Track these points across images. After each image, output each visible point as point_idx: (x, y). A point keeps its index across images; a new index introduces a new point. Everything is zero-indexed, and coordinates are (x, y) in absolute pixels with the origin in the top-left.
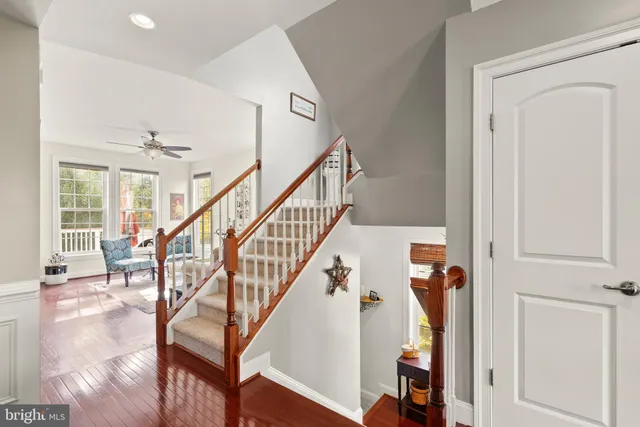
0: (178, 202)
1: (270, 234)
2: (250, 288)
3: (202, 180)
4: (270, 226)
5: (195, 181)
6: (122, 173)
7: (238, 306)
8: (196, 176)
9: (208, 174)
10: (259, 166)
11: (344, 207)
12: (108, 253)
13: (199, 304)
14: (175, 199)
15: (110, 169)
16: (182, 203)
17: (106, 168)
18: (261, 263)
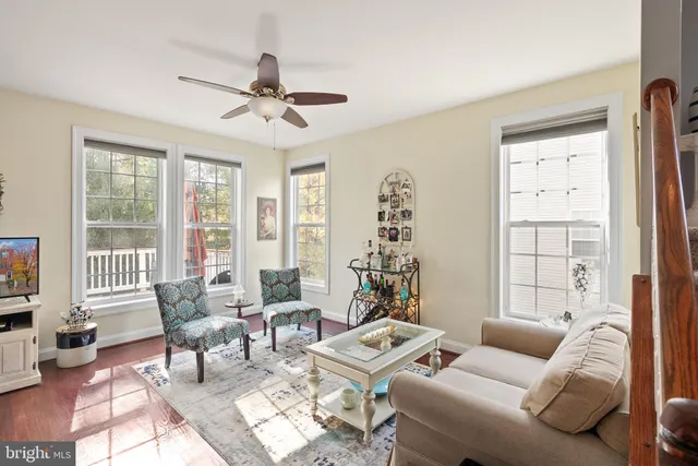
0: (268, 211)
3: (303, 178)
5: (292, 178)
6: (186, 161)
8: (295, 171)
12: (168, 307)
14: (264, 206)
15: (168, 154)
16: (273, 210)
17: (163, 153)
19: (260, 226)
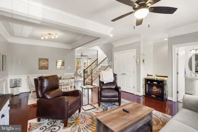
1: (97, 72)
2: (94, 76)
4: (97, 71)
5: (88, 60)
7: (93, 79)
8: (89, 59)
9: (91, 59)
10: (97, 59)
11: (109, 66)
13: (89, 79)
14: (85, 63)
16: (86, 64)
18: (97, 74)
19: (84, 66)
